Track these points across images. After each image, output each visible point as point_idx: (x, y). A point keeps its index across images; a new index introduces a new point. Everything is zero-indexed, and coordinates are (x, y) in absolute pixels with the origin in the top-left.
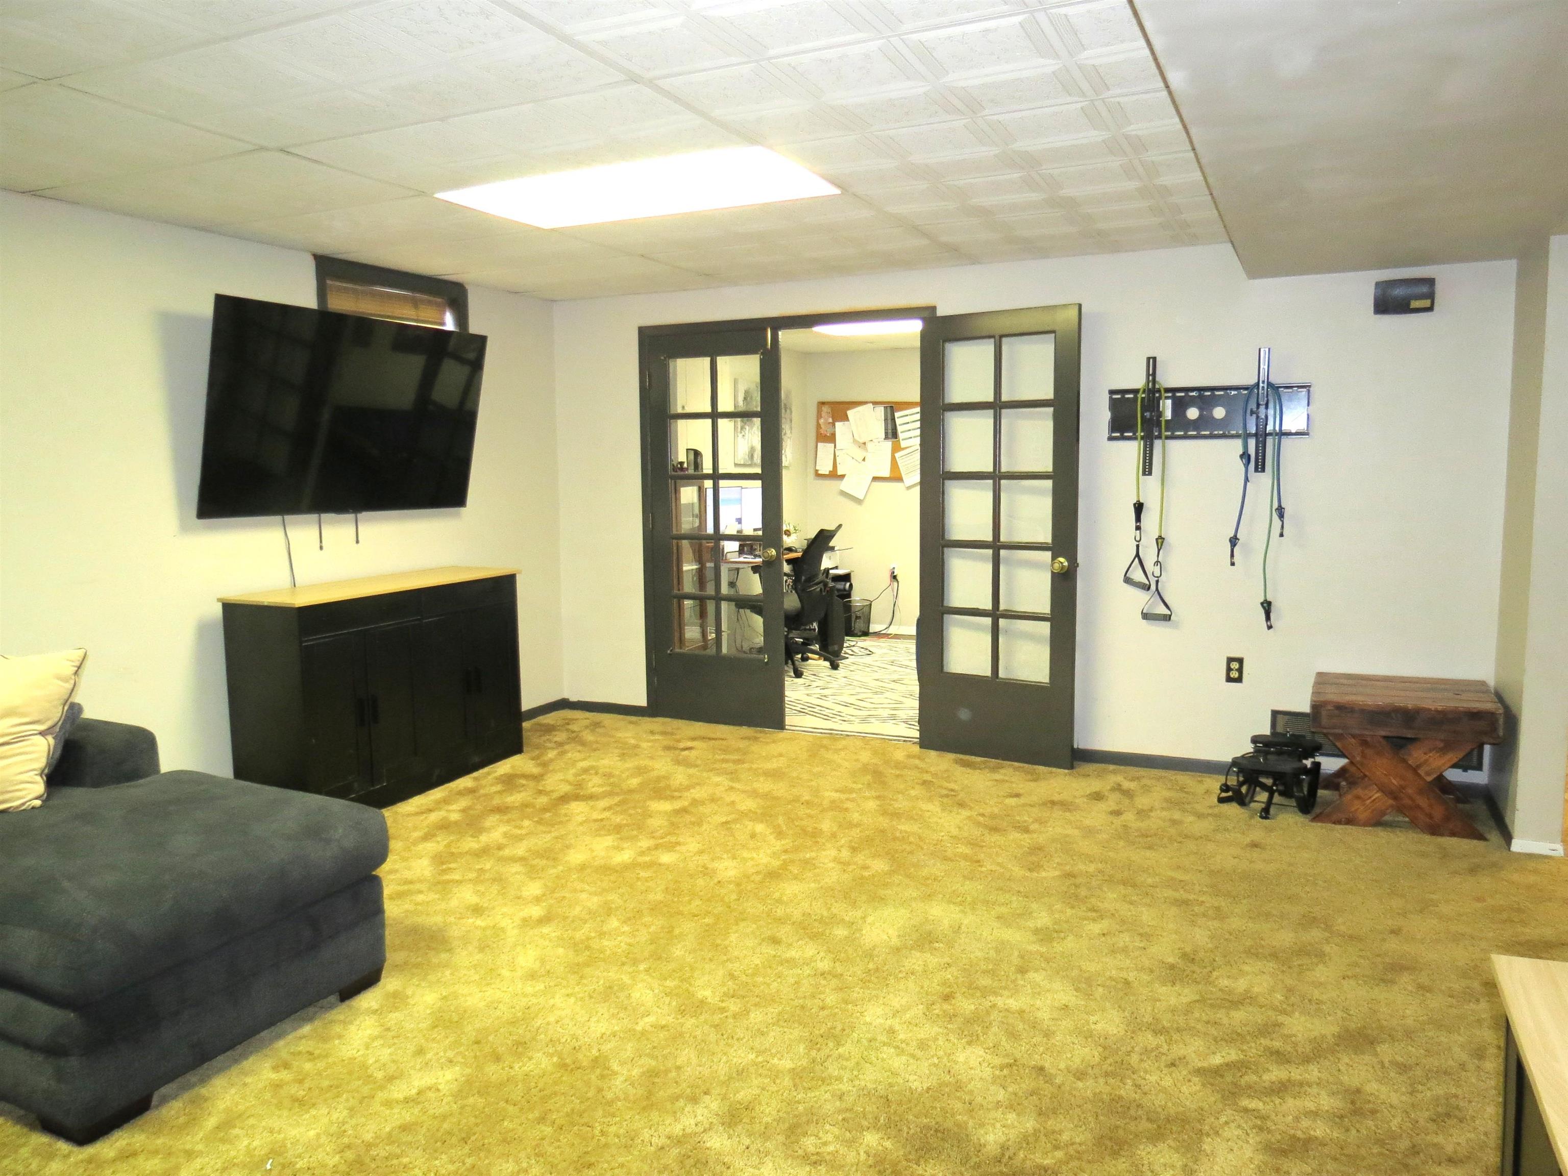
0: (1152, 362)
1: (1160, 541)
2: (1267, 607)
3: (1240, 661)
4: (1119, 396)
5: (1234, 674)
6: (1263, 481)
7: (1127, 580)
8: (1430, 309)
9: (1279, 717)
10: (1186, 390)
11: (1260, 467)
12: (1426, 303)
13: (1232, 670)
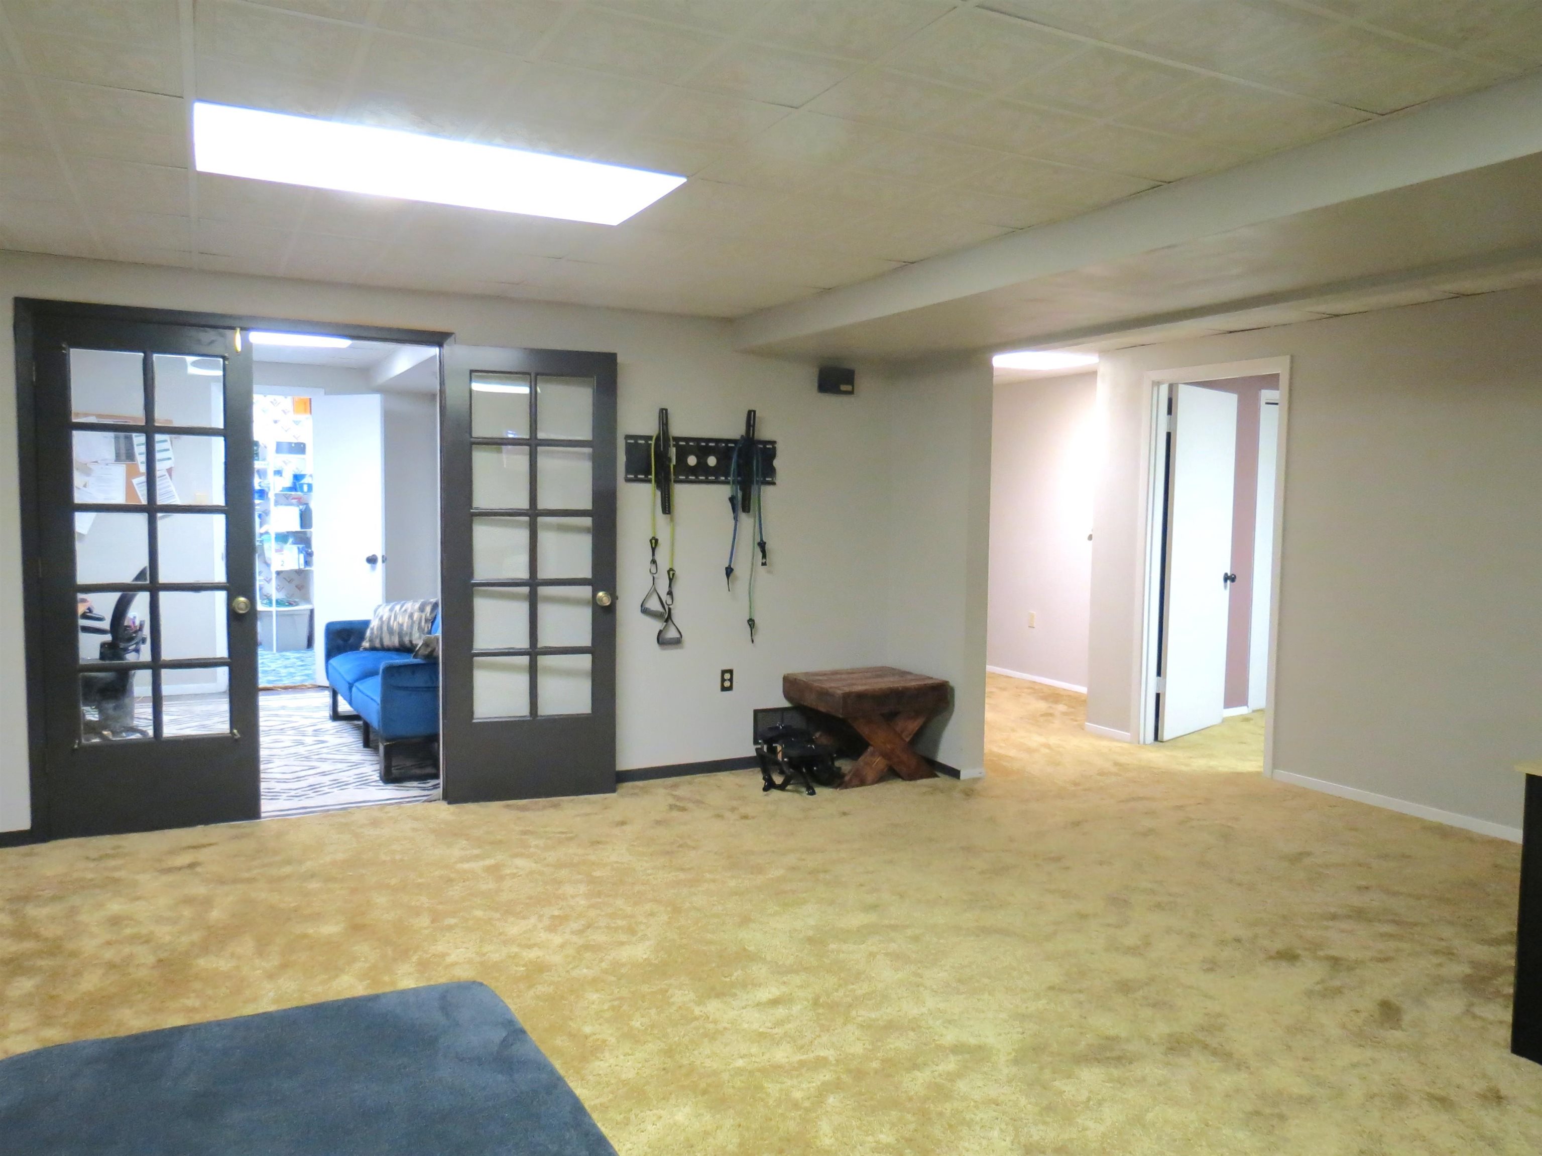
0: (664, 415)
1: (671, 573)
2: (751, 623)
3: (731, 672)
4: (632, 441)
5: (727, 684)
6: (747, 522)
7: (645, 611)
8: (851, 393)
9: (760, 715)
10: (687, 440)
11: (746, 509)
12: (849, 388)
13: (726, 680)
